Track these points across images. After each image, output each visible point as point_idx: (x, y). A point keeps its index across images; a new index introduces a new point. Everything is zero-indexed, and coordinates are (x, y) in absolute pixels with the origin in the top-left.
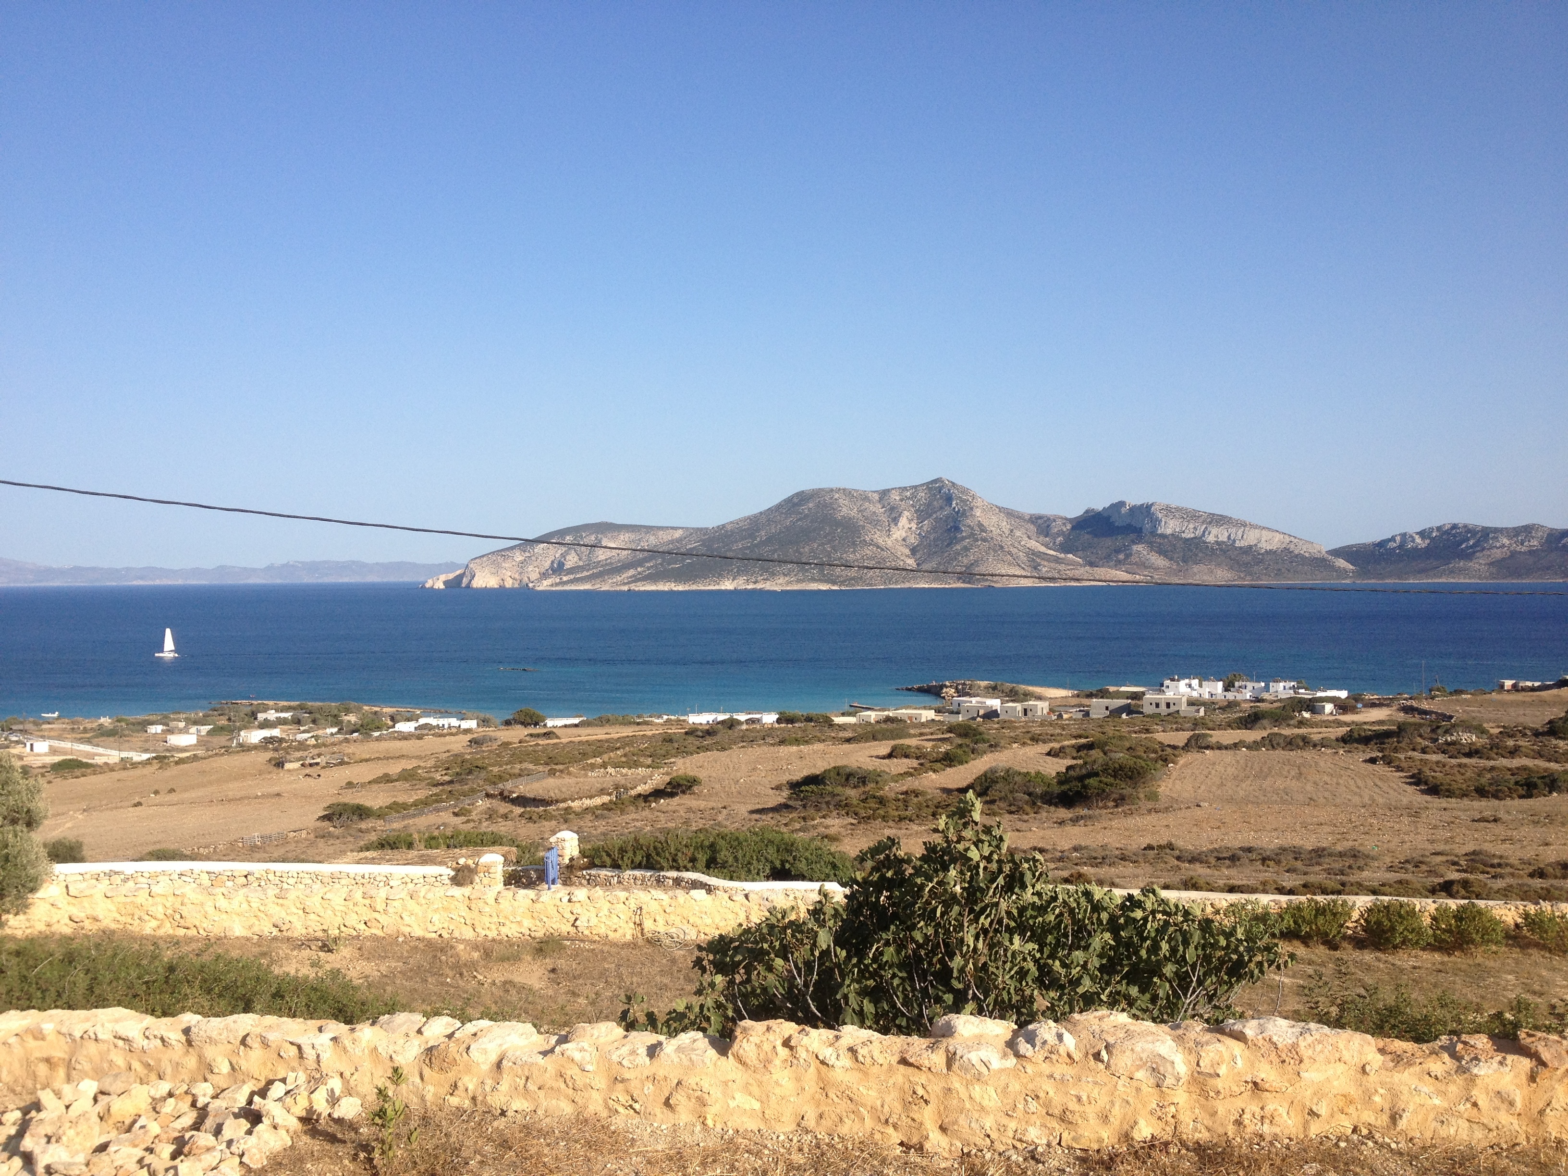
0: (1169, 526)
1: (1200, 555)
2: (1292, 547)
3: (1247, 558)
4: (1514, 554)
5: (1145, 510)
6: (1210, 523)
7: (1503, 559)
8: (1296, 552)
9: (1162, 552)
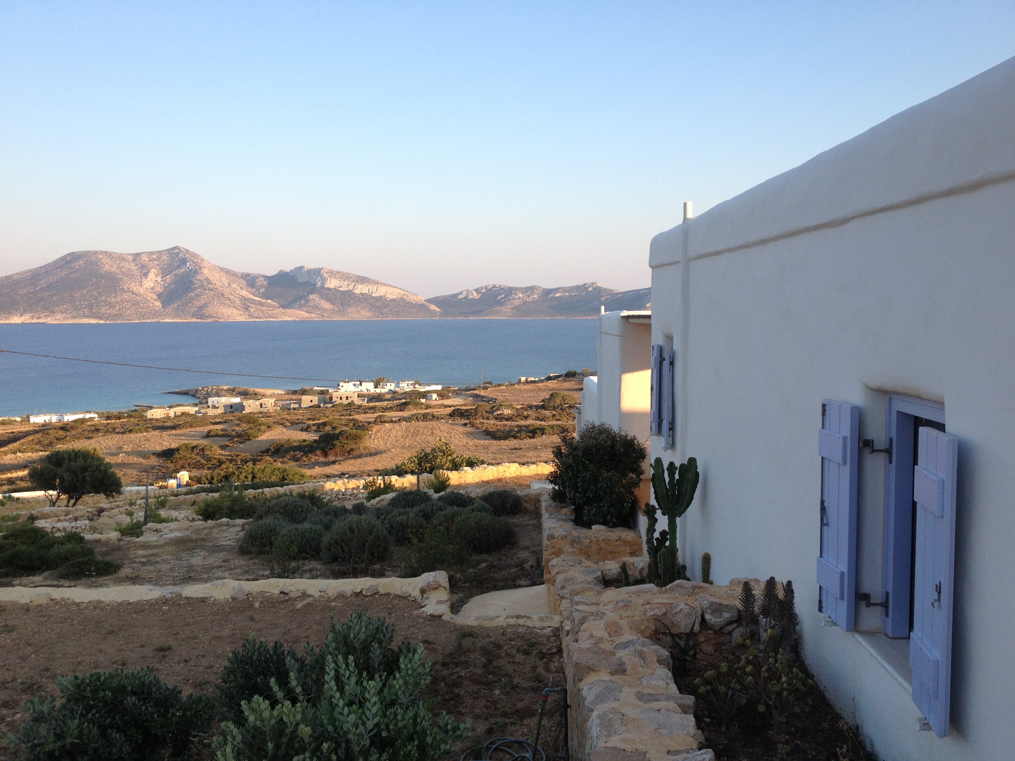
0: (332, 283)
1: (352, 301)
2: (405, 297)
3: (380, 304)
4: (525, 302)
5: (317, 272)
6: (358, 281)
7: (519, 305)
8: (408, 300)
9: (328, 300)
